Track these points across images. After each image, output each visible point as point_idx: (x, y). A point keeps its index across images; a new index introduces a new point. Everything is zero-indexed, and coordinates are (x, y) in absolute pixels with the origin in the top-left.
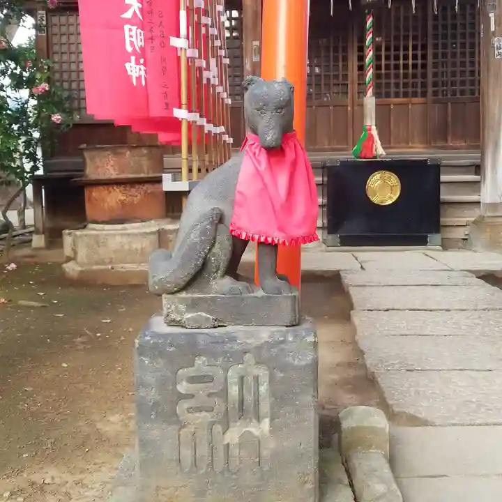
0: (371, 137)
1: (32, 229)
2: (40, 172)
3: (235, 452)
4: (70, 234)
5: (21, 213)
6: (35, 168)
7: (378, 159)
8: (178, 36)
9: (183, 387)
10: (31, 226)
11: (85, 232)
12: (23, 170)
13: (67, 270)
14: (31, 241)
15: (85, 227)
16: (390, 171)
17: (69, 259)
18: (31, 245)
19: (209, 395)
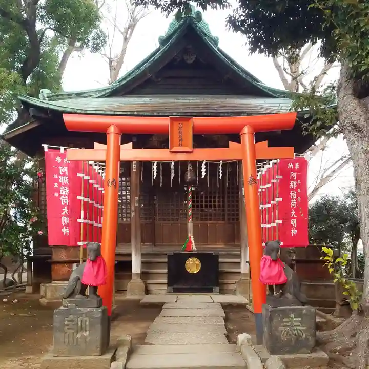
0: (190, 242)
1: (26, 284)
2: (32, 255)
3: (80, 340)
4: (43, 286)
5: (20, 276)
6: (29, 253)
7: (193, 252)
8: (80, 218)
9: (66, 323)
10: (26, 282)
11: (50, 285)
12: (23, 255)
13: (42, 302)
14: (25, 290)
15: (51, 283)
16: (196, 257)
17: (42, 297)
18: (24, 292)
19: (73, 325)
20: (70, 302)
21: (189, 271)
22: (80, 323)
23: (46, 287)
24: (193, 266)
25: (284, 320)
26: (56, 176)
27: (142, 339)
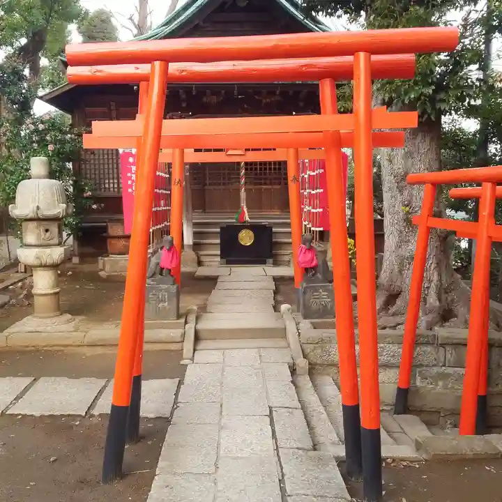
0: (243, 212)
3: (161, 309)
4: (101, 259)
7: (247, 224)
11: (108, 258)
13: (101, 274)
15: (108, 256)
16: (249, 229)
17: (101, 270)
19: (156, 298)
20: (153, 281)
21: (242, 243)
22: (160, 297)
23: (104, 260)
24: (246, 238)
25: (315, 294)
26: (129, 175)
27: (203, 309)
